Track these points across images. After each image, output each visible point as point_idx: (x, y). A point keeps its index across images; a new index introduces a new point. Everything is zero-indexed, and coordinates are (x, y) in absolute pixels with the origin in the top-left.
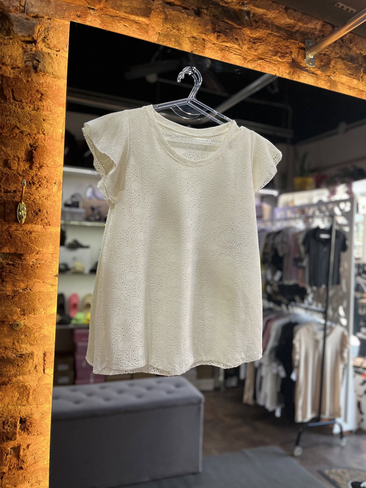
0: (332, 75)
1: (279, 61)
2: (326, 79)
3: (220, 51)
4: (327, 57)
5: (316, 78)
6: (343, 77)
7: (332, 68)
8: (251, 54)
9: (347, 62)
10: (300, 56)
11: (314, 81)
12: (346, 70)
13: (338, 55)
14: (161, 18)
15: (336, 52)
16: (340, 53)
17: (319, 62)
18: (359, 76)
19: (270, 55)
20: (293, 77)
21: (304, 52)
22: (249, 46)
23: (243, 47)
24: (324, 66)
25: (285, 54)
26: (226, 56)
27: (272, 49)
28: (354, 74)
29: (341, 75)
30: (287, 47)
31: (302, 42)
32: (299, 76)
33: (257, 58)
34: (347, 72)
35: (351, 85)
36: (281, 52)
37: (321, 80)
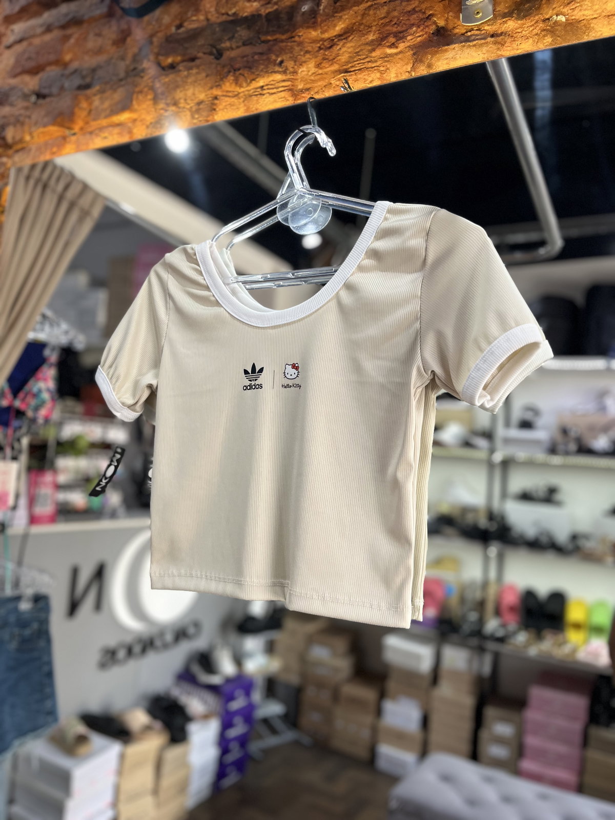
3: (244, 102)
10: (451, 13)
23: (299, 70)
25: (405, 30)
37: (518, 40)
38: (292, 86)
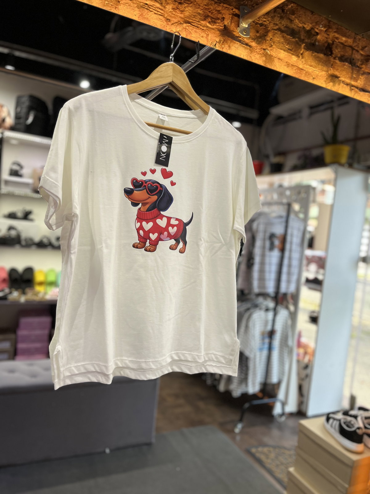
0: (269, 49)
1: (209, 27)
2: (261, 52)
3: (138, 8)
4: (264, 27)
5: (250, 50)
6: (281, 52)
7: (269, 40)
8: (177, 16)
9: (287, 35)
10: (233, 24)
11: (247, 54)
12: (284, 44)
13: (277, 27)
15: (275, 23)
16: (280, 25)
17: (255, 32)
18: (299, 52)
19: (199, 19)
20: (223, 46)
21: (238, 19)
22: (175, 6)
23: (166, 7)
24: (260, 37)
25: (216, 19)
26: (144, 14)
27: (201, 12)
28: (293, 49)
29: (278, 49)
30: (219, 12)
31: (236, 8)
32: (229, 46)
33: (183, 22)
34: (285, 47)
35: (290, 62)
36: (211, 17)
37: (255, 53)
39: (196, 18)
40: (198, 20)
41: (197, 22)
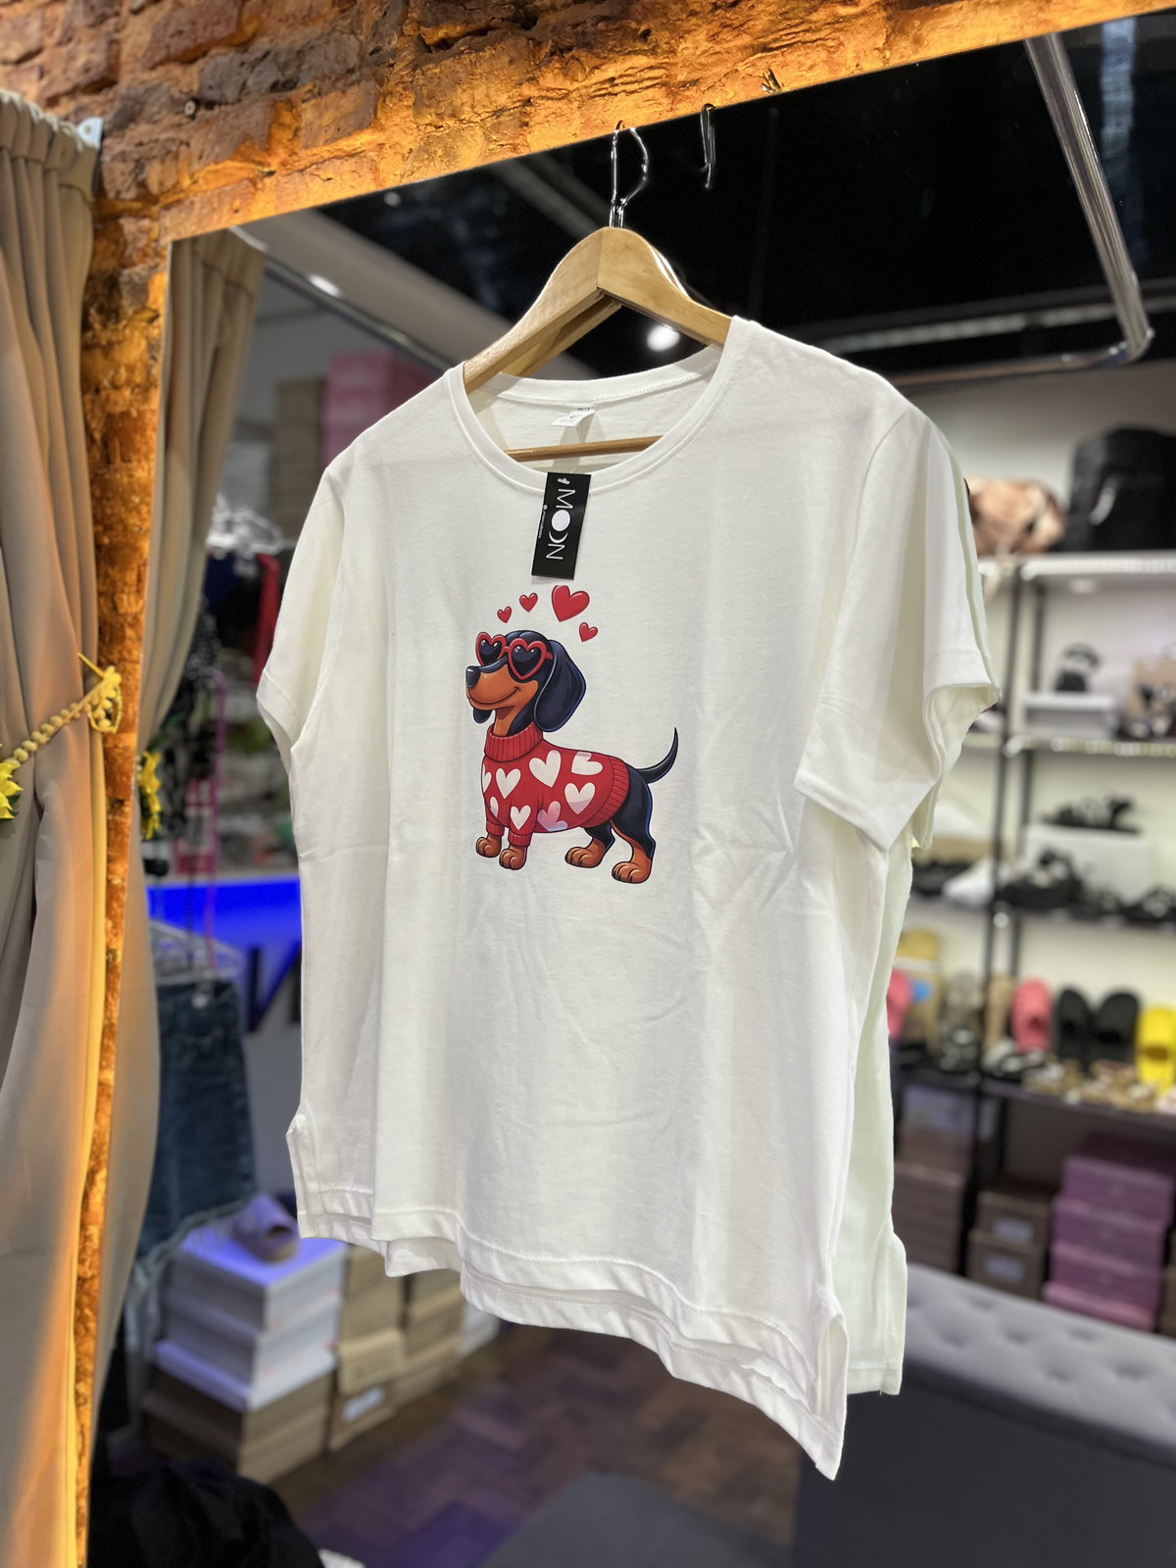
3: (583, 107)
14: (408, 107)
19: (801, 14)
22: (713, 25)
23: (679, 47)
38: (667, 76)
39: (790, 19)
40: (797, 21)
41: (793, 30)
